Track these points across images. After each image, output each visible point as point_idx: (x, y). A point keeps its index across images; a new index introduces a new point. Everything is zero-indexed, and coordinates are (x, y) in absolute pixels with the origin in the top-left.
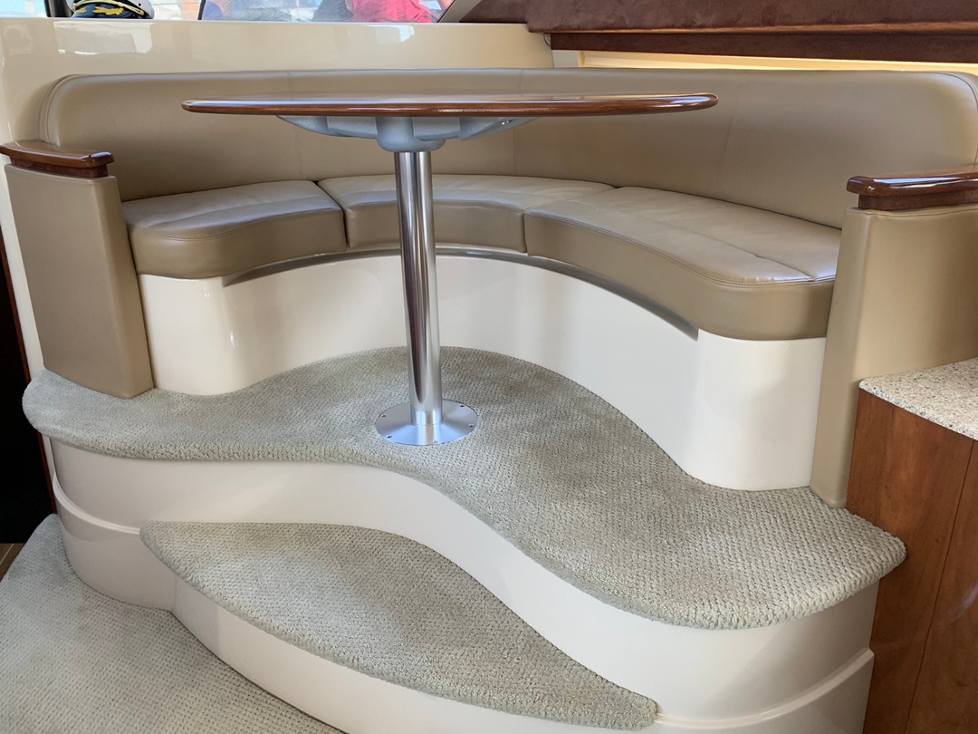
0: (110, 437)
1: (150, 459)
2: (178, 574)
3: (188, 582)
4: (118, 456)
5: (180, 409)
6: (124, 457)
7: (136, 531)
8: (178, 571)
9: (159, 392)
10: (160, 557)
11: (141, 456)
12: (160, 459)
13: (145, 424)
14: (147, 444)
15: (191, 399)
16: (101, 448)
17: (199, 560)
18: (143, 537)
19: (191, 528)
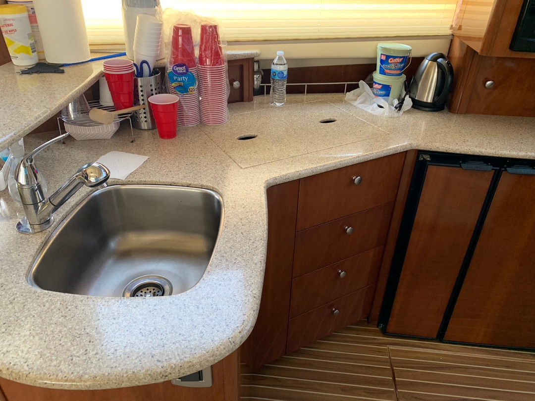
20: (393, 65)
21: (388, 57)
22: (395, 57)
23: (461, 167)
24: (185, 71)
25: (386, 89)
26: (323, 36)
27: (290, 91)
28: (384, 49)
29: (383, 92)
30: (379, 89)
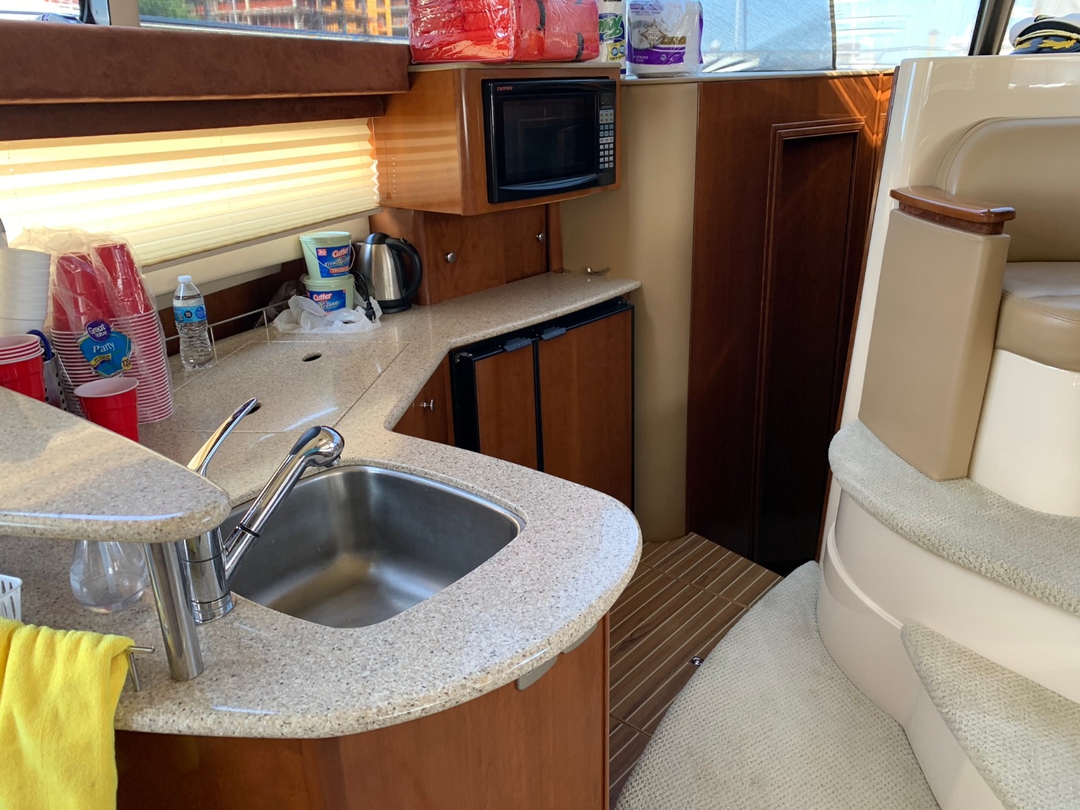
0: (907, 517)
1: (942, 557)
2: (933, 698)
3: (941, 713)
4: (909, 540)
5: (993, 514)
6: (915, 543)
7: (899, 625)
8: (933, 694)
9: (972, 485)
10: (917, 667)
11: (934, 549)
12: (954, 562)
13: (948, 517)
14: (944, 540)
15: (1009, 506)
16: (894, 524)
17: (962, 695)
18: (904, 635)
19: (963, 653)
20: (340, 260)
21: (330, 250)
22: (339, 249)
23: (505, 350)
24: (105, 333)
25: (339, 297)
26: (240, 237)
27: (220, 334)
28: (318, 240)
29: (337, 303)
30: (328, 300)
